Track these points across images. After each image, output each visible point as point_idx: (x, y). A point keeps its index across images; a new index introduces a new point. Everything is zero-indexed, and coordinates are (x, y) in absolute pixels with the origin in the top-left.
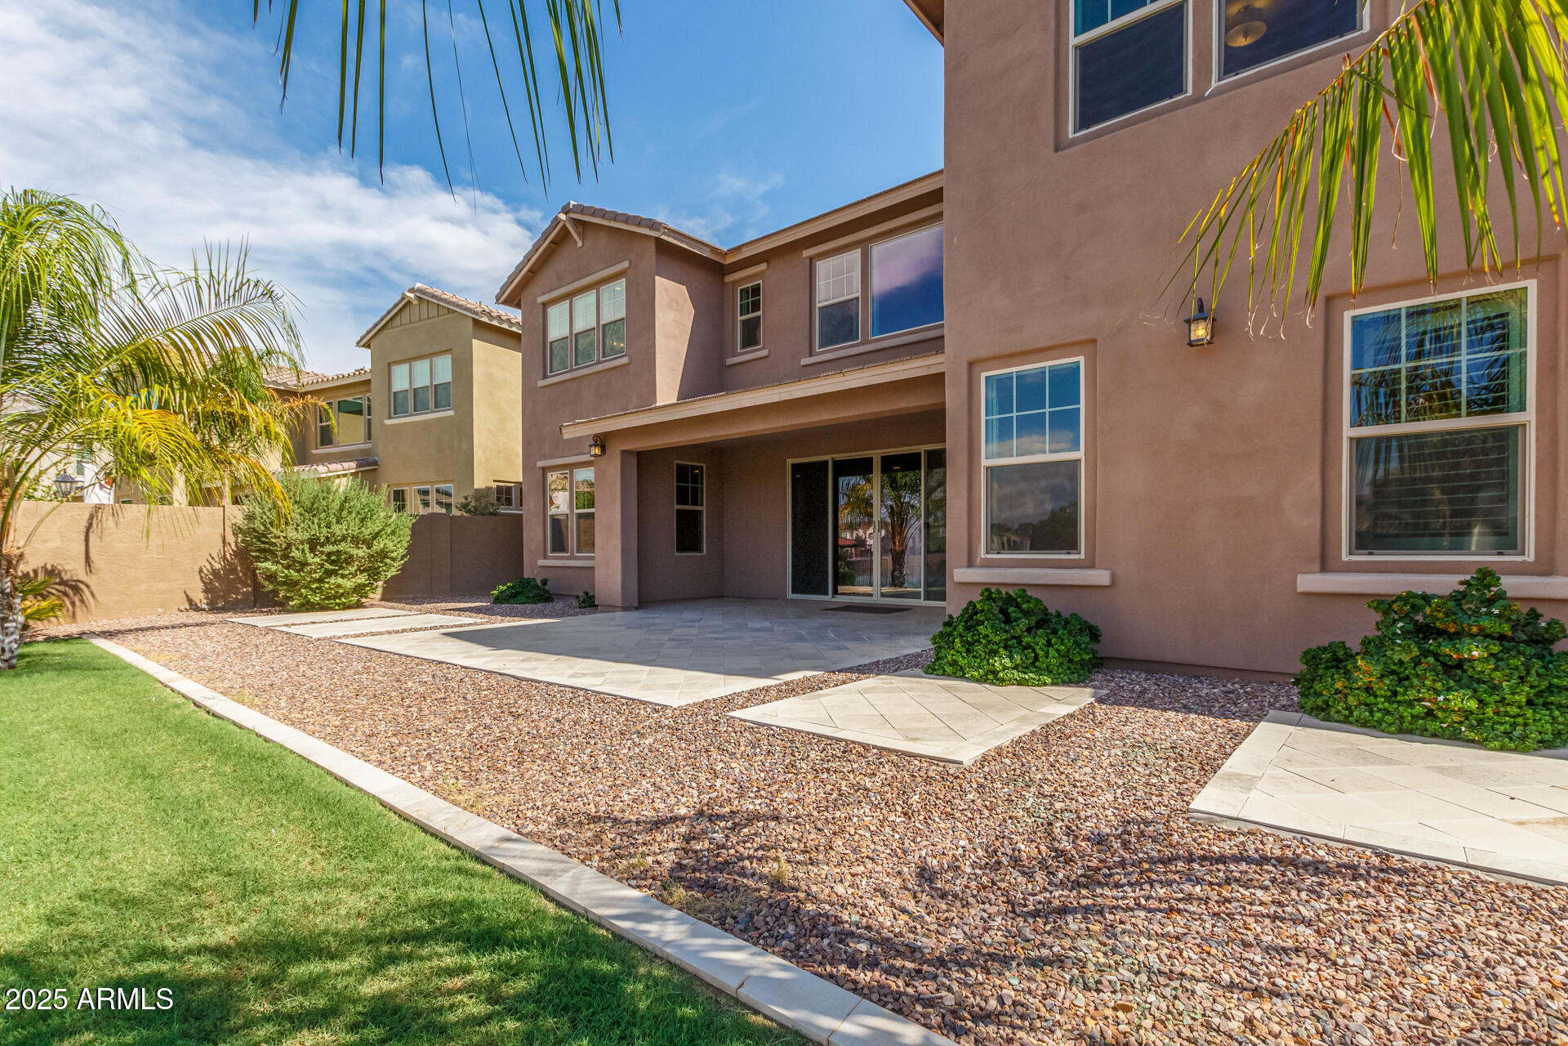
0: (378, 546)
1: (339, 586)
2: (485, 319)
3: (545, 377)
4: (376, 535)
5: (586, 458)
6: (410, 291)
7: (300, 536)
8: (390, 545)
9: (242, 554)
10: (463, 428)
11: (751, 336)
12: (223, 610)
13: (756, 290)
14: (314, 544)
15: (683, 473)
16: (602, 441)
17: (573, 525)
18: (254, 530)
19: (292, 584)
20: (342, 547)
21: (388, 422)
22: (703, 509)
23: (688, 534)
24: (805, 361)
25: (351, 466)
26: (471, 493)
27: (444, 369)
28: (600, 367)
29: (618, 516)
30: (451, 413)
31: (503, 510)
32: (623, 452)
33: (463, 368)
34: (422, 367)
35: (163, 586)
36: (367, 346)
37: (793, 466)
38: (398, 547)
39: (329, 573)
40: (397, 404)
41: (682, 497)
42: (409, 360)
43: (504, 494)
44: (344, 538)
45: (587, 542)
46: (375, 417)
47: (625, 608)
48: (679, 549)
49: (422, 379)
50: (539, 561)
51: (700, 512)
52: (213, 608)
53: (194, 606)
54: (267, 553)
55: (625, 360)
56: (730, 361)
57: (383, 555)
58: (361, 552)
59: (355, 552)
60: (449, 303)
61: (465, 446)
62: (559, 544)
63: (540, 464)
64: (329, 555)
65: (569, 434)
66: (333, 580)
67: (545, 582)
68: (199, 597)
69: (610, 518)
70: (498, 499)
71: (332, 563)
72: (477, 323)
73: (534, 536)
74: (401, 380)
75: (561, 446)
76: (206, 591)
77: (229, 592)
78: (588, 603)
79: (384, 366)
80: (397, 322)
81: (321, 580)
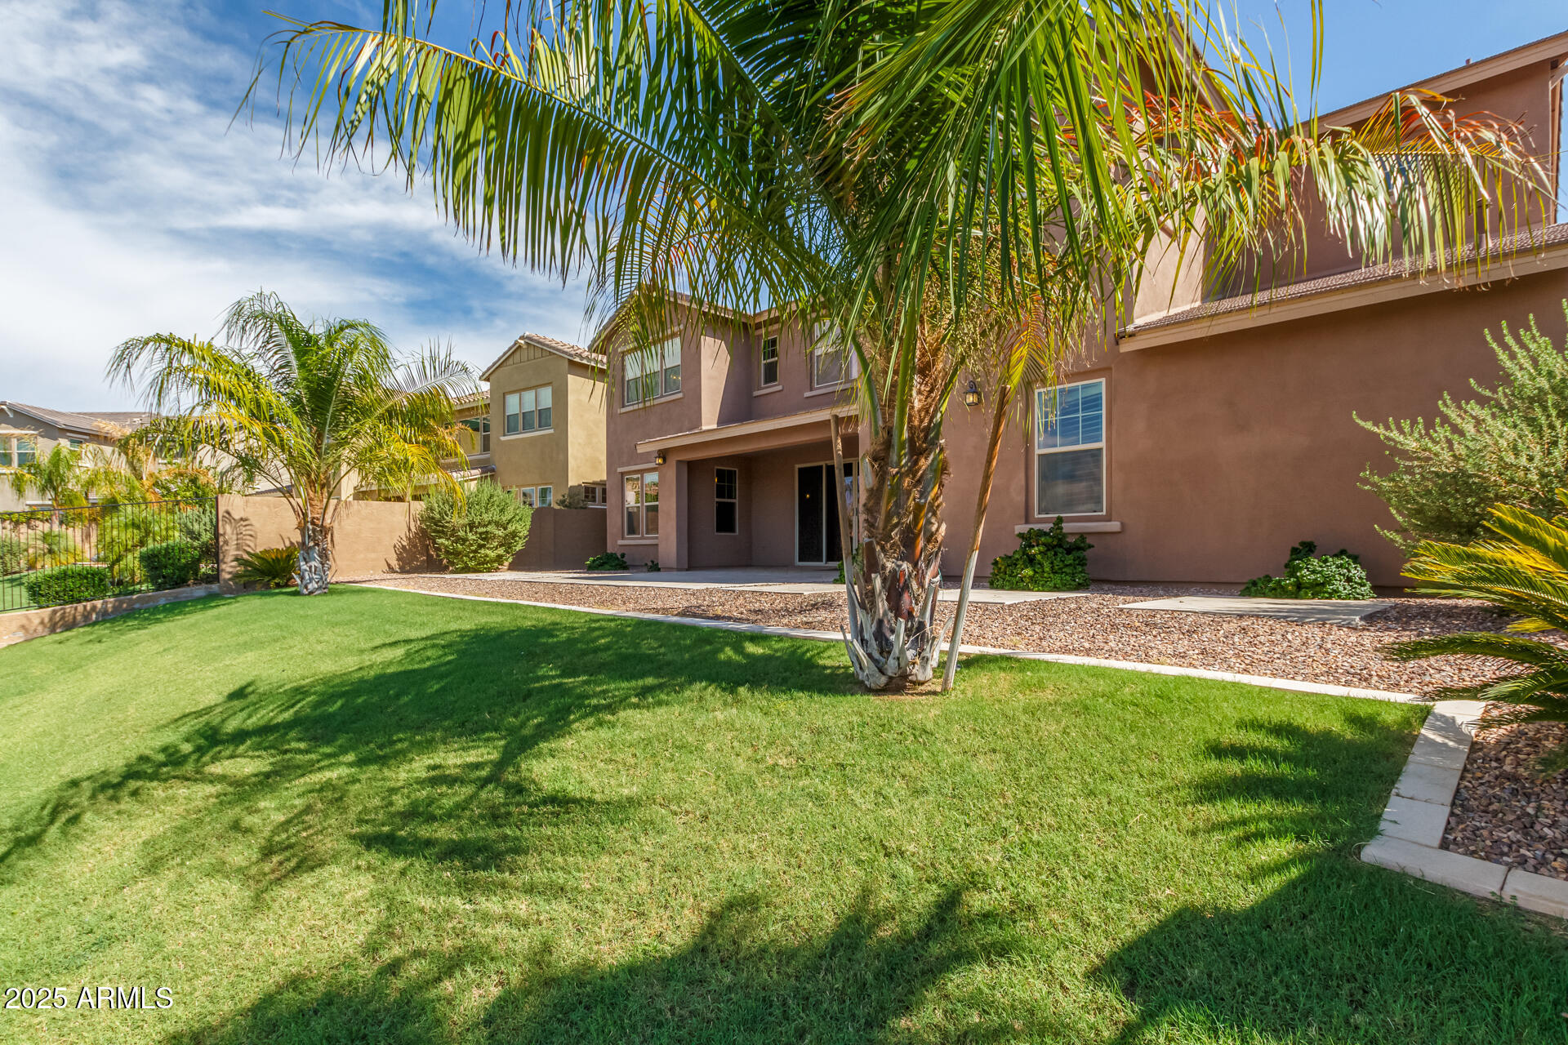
0: (511, 528)
1: (487, 556)
2: (577, 360)
3: (623, 406)
4: (510, 521)
5: (652, 465)
6: (521, 338)
7: (461, 522)
8: (519, 527)
9: (423, 534)
10: (559, 444)
11: (771, 374)
12: (408, 572)
13: (774, 342)
14: (472, 526)
15: (721, 474)
16: (664, 454)
17: (643, 514)
18: (433, 518)
19: (457, 554)
20: (489, 528)
21: (502, 438)
22: (736, 501)
23: (725, 521)
24: (808, 394)
25: (476, 473)
26: (566, 492)
27: (546, 397)
28: (663, 400)
29: (674, 506)
30: (552, 431)
31: (591, 506)
32: (679, 462)
33: (561, 396)
34: (529, 396)
35: (373, 555)
36: (487, 379)
37: (800, 470)
38: (523, 528)
39: (481, 546)
40: (511, 425)
41: (720, 493)
42: (519, 391)
43: (590, 491)
44: (490, 523)
45: (653, 527)
46: (493, 433)
47: (679, 569)
48: (718, 530)
49: (529, 406)
50: (617, 541)
51: (733, 504)
52: (403, 571)
53: (392, 570)
54: (442, 533)
55: (680, 395)
56: (756, 393)
57: (514, 535)
58: (500, 533)
59: (497, 532)
60: (551, 347)
61: (561, 457)
62: (632, 530)
63: (620, 470)
64: (481, 534)
65: (640, 450)
66: (482, 551)
67: (623, 556)
68: (394, 563)
69: (669, 508)
70: (586, 497)
71: (482, 539)
72: (571, 362)
73: (614, 523)
74: (513, 405)
75: (635, 457)
76: (398, 560)
77: (413, 561)
78: (654, 568)
79: (500, 395)
80: (510, 361)
81: (475, 551)
